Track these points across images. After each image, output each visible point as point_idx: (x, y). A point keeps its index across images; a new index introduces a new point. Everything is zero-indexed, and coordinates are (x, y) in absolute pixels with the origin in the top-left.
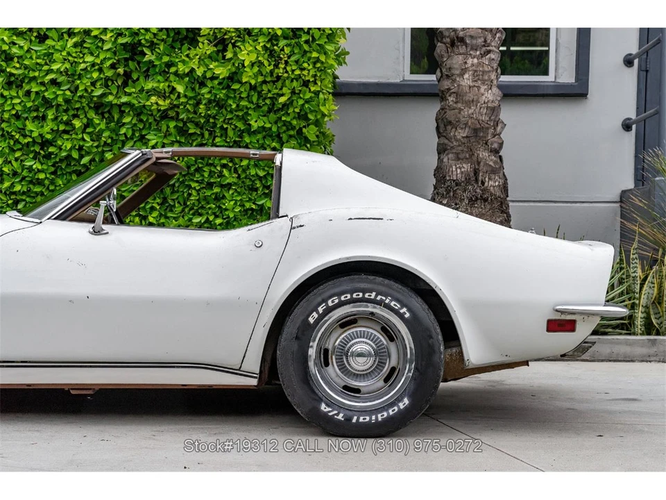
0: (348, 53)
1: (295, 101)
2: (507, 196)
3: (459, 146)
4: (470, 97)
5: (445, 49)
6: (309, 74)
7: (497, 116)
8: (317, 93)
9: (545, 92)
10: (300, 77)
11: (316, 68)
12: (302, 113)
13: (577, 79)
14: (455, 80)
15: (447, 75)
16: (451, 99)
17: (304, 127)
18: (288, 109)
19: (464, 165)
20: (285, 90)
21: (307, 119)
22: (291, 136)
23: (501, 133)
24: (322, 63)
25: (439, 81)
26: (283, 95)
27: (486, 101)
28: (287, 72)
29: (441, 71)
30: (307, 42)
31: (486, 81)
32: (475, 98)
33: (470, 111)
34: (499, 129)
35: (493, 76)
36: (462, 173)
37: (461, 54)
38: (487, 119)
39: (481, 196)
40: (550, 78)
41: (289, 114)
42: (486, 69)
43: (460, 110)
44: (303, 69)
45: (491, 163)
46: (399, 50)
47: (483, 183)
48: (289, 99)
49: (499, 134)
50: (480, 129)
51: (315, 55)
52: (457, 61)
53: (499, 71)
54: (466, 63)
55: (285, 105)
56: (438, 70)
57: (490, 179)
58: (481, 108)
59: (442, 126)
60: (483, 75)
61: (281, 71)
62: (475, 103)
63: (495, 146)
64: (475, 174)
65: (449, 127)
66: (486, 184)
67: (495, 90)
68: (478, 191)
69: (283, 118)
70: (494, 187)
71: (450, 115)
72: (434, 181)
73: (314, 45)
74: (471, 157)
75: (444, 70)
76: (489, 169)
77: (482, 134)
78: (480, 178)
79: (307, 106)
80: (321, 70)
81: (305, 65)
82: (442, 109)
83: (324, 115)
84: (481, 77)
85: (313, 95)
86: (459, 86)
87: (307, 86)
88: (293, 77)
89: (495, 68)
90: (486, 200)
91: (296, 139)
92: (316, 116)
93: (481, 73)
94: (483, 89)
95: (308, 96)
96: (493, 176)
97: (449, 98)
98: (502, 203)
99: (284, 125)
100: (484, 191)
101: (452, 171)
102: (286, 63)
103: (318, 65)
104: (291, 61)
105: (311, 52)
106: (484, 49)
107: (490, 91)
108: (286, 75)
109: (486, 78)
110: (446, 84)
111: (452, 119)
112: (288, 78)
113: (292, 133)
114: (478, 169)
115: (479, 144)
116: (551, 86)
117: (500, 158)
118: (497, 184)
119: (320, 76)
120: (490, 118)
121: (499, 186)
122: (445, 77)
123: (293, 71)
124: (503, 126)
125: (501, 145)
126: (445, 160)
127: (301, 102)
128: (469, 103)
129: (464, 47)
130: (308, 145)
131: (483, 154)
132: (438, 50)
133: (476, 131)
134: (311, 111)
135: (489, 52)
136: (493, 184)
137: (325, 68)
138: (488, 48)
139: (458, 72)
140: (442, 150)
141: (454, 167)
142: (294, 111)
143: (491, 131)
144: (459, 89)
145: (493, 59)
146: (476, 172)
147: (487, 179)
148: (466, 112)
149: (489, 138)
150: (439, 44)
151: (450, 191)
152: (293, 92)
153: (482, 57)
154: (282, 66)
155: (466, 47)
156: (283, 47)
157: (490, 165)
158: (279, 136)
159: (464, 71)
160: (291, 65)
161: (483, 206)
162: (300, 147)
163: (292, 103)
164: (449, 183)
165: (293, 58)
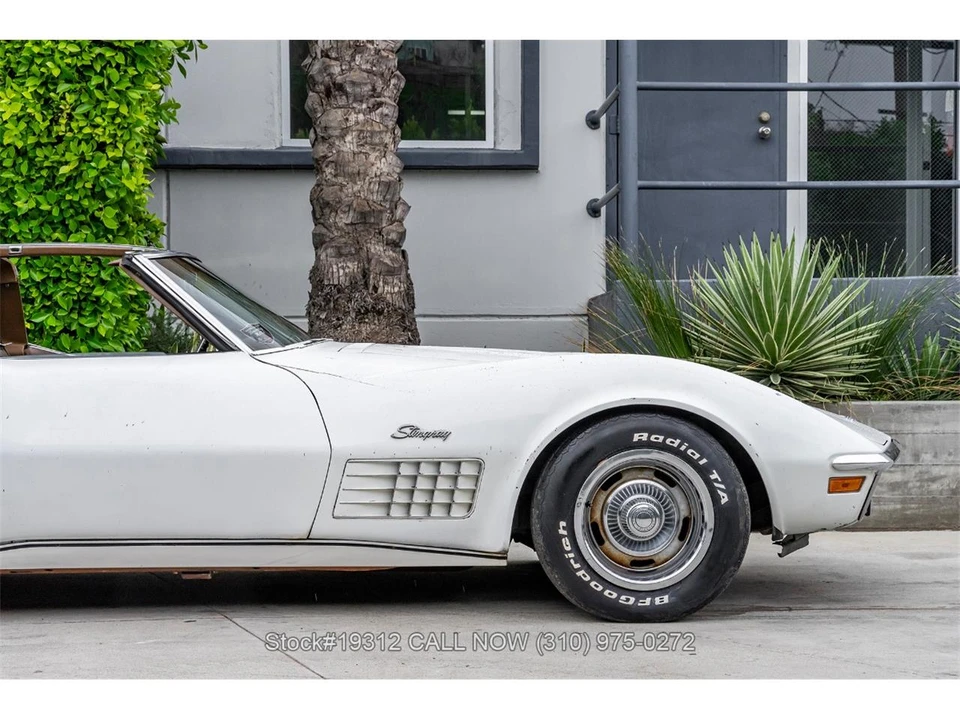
0: (178, 106)
1: (84, 172)
2: (413, 308)
3: (341, 236)
4: (353, 167)
5: (318, 100)
6: (104, 133)
7: (394, 195)
8: (118, 161)
9: (479, 164)
10: (93, 138)
11: (115, 124)
12: (97, 190)
13: (523, 145)
14: (334, 143)
15: (323, 137)
16: (329, 171)
17: (101, 209)
18: (75, 183)
19: (349, 264)
20: (68, 156)
21: (104, 198)
22: (82, 223)
23: (403, 219)
24: (125, 117)
25: (313, 145)
26: (67, 163)
27: (378, 173)
28: (71, 130)
29: (315, 132)
30: (100, 87)
31: (376, 145)
32: (362, 169)
33: (356, 188)
34: (399, 212)
35: (388, 139)
36: (346, 274)
37: (340, 107)
38: (381, 198)
39: (373, 307)
40: (487, 144)
41: (77, 191)
42: (377, 129)
43: (342, 186)
44: (97, 126)
45: (387, 261)
46: (272, 104)
47: (375, 289)
48: (76, 168)
49: (401, 221)
50: (369, 212)
51: (112, 105)
52: (335, 117)
53: (398, 131)
54: (347, 119)
55: (71, 179)
56: (312, 131)
57: (385, 283)
58: (370, 183)
59: (318, 209)
60: (371, 137)
61: (63, 128)
62: (362, 176)
63: (393, 236)
64: (364, 277)
65: (327, 211)
66: (380, 290)
67: (391, 158)
68: (369, 299)
69: (68, 197)
70: (392, 294)
71: (328, 193)
72: (309, 288)
73: (110, 92)
74: (358, 252)
75: (318, 130)
76: (384, 269)
77: (372, 220)
78: (371, 282)
79: (102, 179)
80: (124, 128)
81: (98, 120)
82: (318, 185)
83: (130, 193)
84: (369, 139)
85: (112, 164)
86: (338, 152)
87: (104, 151)
88: (80, 136)
89: (390, 127)
90: (380, 313)
91: (90, 227)
92: (117, 194)
93: (368, 134)
94: (372, 157)
95: (103, 164)
96: (390, 279)
97: (326, 169)
98: (403, 317)
99: (71, 207)
100: (378, 299)
101: (333, 272)
102: (70, 117)
103: (118, 120)
104: (77, 114)
105: (107, 102)
106: (373, 100)
107: (383, 160)
108: (69, 135)
109: (377, 141)
110: (322, 149)
111: (330, 199)
112: (74, 138)
113: (82, 218)
114: (368, 269)
115: (370, 233)
116: (486, 154)
117: (404, 253)
118: (396, 289)
119: (122, 136)
120: (384, 197)
121: (400, 292)
122: (320, 139)
123: (81, 129)
124: (406, 208)
125: (402, 235)
126: (323, 257)
127: (93, 174)
128: (354, 176)
129: (344, 97)
130: (110, 237)
131: (376, 248)
132: (309, 102)
133: (363, 215)
134: (111, 187)
135: (380, 104)
136: (390, 290)
137: (129, 124)
138: (378, 99)
139: (337, 133)
140: (319, 242)
141: (335, 266)
142: (84, 187)
143: (387, 215)
144: (338, 155)
145: (386, 115)
146: (365, 274)
147: (381, 283)
148: (351, 189)
149: (384, 225)
150: (311, 94)
151: (330, 300)
152: (82, 159)
153: (370, 112)
154: (63, 121)
155: (347, 97)
156: (64, 93)
157: (386, 264)
158: (63, 222)
159: (345, 131)
160: (77, 120)
161: (376, 322)
162: (97, 238)
163: (80, 175)
164: (327, 290)
165: (80, 110)
